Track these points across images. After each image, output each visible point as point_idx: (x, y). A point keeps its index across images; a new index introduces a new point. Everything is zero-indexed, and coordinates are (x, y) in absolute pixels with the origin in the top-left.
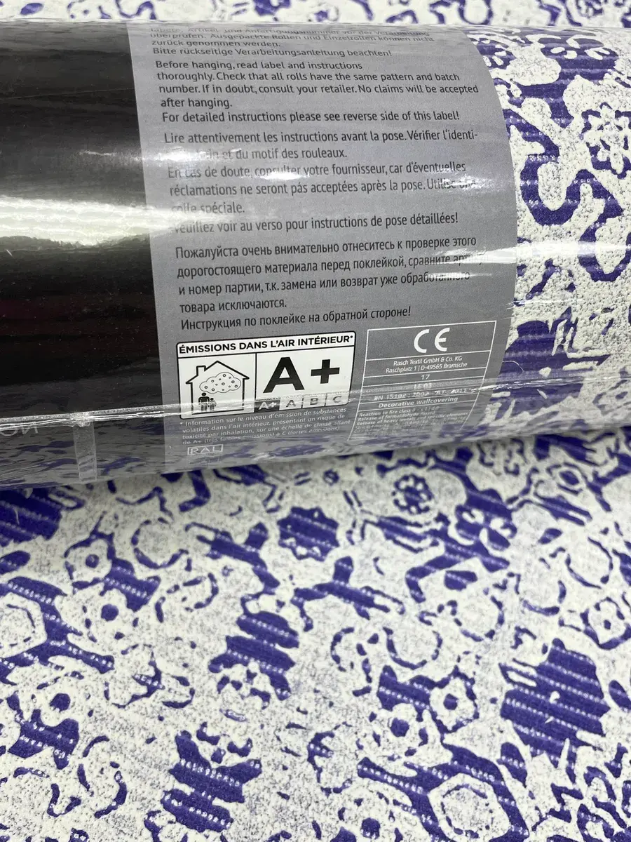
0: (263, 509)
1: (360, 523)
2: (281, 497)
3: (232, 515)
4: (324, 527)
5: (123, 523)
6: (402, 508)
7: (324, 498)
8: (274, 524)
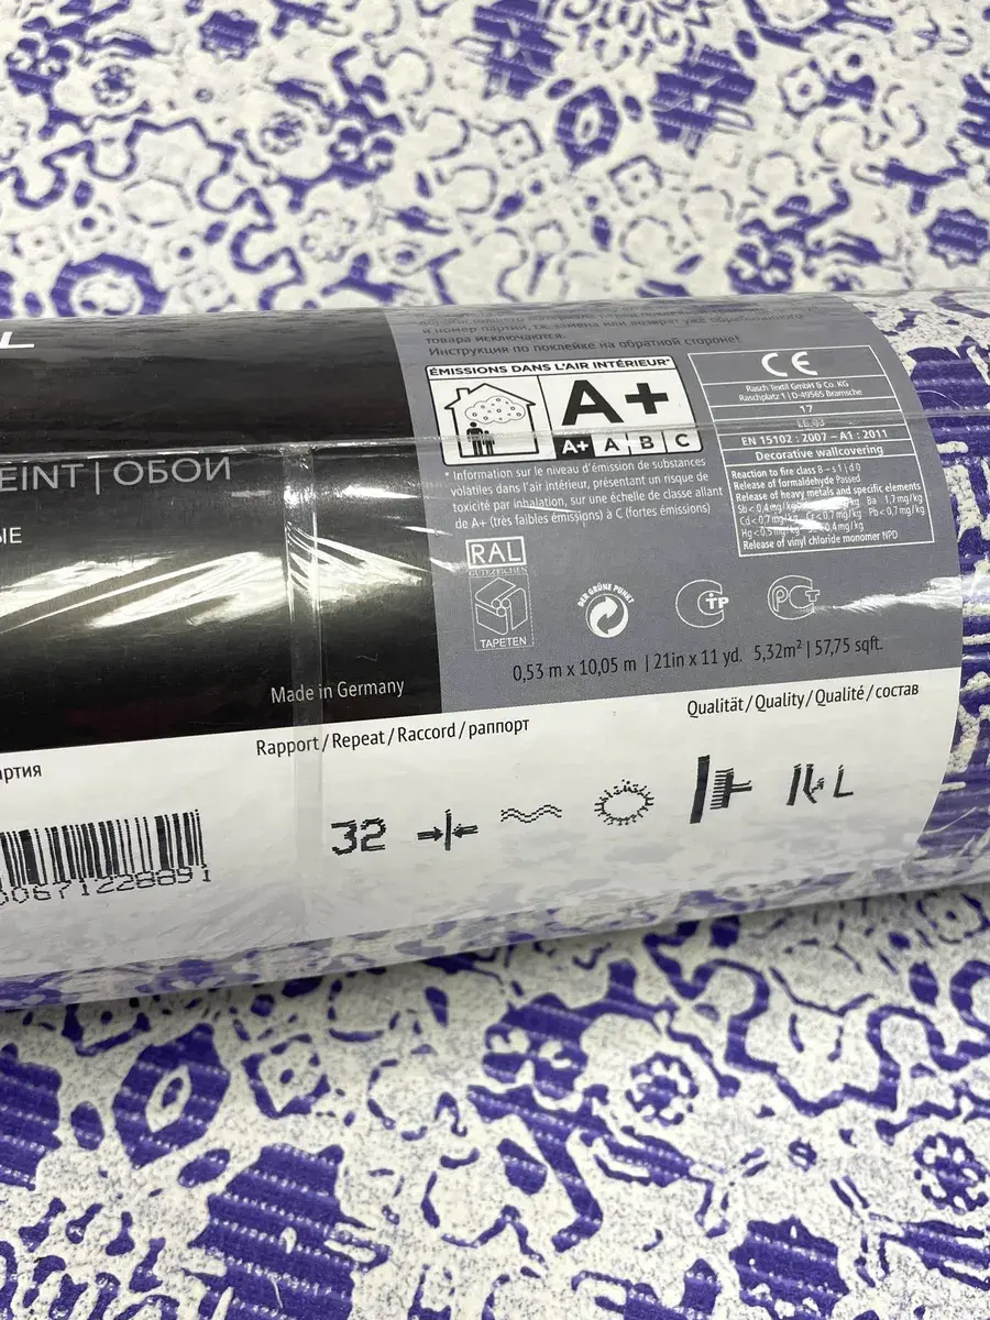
0: (698, 1231)
1: (874, 1241)
2: (725, 1204)
3: (646, 1248)
4: (813, 1256)
5: (461, 1286)
6: (939, 1202)
7: (800, 1197)
8: (725, 1258)
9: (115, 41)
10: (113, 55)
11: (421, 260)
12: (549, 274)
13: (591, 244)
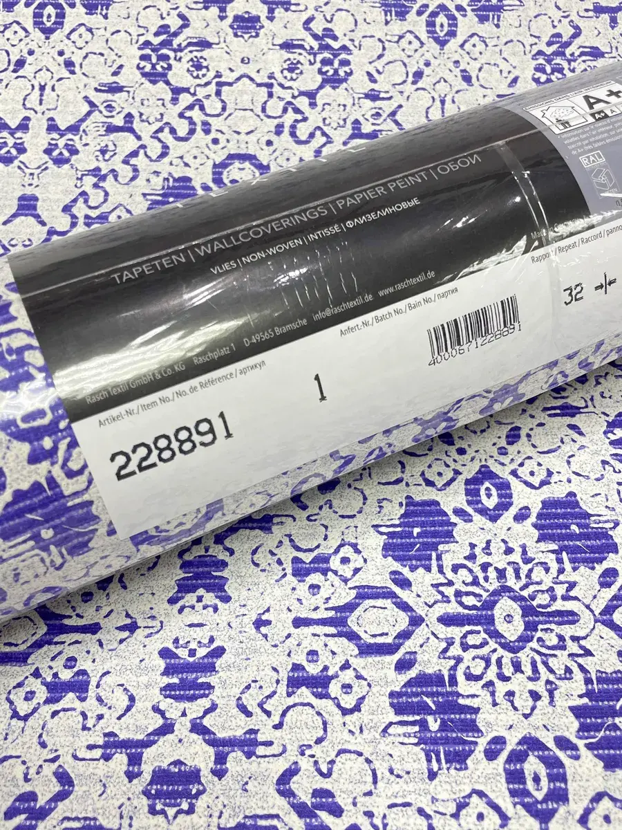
9: (190, 44)
10: (191, 52)
11: (384, 116)
12: (448, 105)
13: (464, 85)
